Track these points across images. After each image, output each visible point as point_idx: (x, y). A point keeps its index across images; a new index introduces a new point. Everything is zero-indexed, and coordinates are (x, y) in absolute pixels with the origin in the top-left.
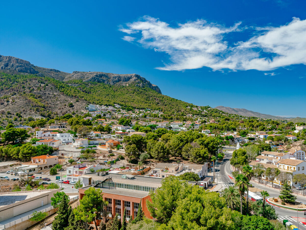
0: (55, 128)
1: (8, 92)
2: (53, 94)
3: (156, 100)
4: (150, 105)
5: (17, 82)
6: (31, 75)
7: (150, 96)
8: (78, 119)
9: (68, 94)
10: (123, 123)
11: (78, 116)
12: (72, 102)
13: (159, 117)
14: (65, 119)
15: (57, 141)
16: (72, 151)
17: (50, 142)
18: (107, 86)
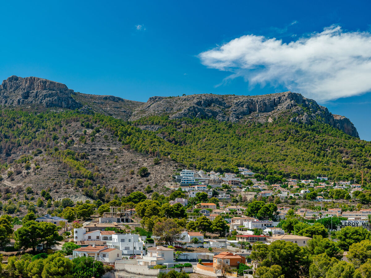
0: (110, 222)
1: (29, 149)
2: (109, 149)
3: (344, 154)
4: (326, 167)
5: (43, 128)
6: (69, 113)
7: (328, 144)
8: (157, 204)
9: (139, 149)
10: (257, 212)
11: (157, 195)
12: (145, 164)
13: (349, 198)
14: (130, 203)
15: (112, 250)
16: (140, 274)
17: (98, 251)
18: (222, 126)
